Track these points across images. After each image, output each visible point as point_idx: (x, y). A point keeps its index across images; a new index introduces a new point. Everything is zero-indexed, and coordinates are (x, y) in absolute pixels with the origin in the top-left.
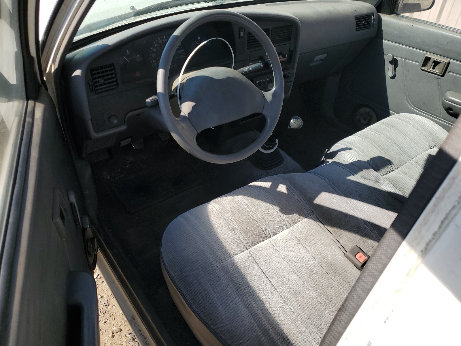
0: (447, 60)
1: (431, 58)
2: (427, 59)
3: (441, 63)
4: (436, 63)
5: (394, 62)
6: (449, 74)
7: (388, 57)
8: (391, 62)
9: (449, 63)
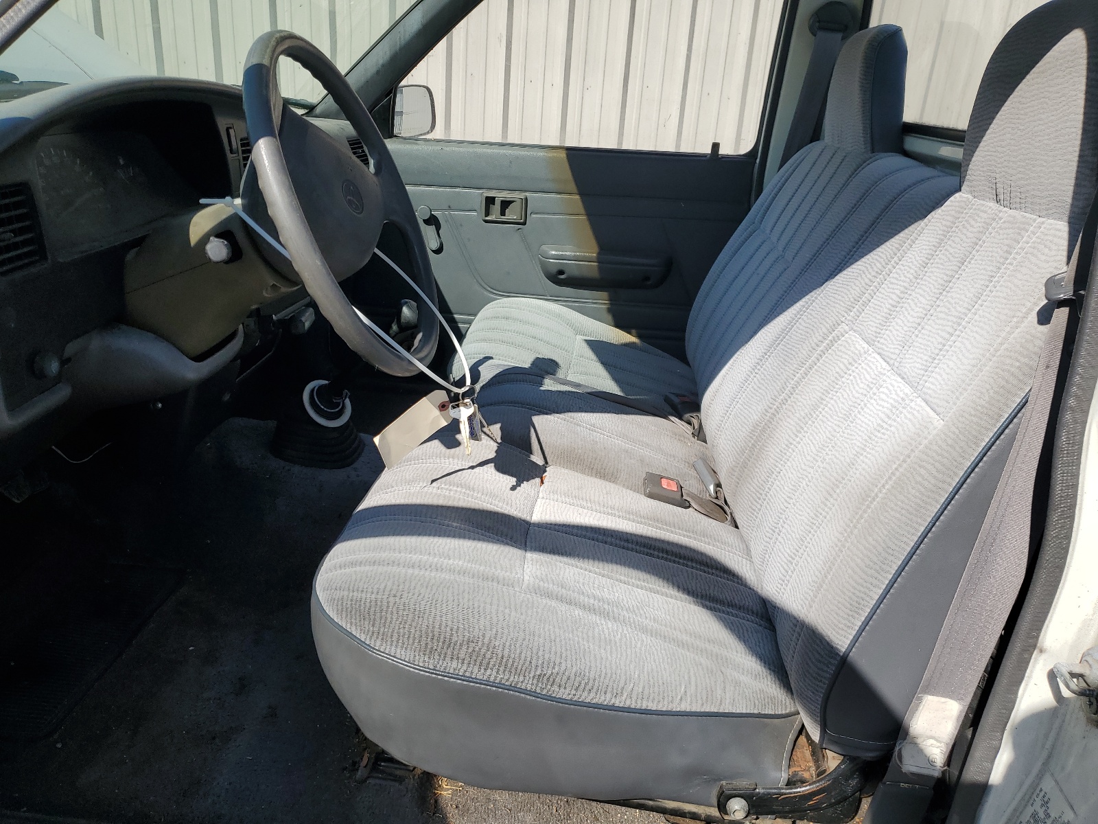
0: (522, 196)
1: (494, 198)
2: (490, 201)
3: (513, 202)
4: (506, 204)
5: (432, 221)
6: (533, 218)
7: (421, 213)
8: (427, 222)
9: (526, 199)
